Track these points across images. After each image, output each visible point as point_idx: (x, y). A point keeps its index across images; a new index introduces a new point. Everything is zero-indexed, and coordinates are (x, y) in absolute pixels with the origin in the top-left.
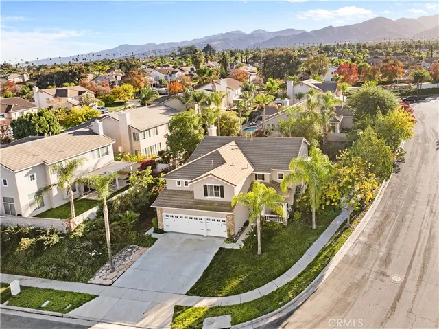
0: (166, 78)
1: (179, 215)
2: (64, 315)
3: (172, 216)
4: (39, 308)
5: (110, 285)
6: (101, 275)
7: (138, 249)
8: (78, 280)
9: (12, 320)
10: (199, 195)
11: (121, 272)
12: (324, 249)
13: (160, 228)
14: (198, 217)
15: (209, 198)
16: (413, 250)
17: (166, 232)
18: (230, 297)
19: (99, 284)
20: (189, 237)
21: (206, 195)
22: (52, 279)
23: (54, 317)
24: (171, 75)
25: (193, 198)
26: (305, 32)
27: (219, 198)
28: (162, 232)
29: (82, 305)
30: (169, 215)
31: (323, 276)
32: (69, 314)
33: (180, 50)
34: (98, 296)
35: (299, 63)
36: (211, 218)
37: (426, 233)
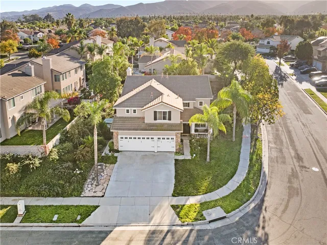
0: (30, 37)
1: (133, 137)
2: (80, 225)
3: (126, 138)
4: (52, 221)
5: (103, 196)
6: (89, 189)
7: (106, 166)
8: (71, 195)
9: (34, 235)
10: (149, 119)
11: (105, 185)
12: (252, 154)
13: (115, 148)
14: (150, 137)
15: (158, 121)
16: (312, 150)
17: (121, 151)
18: (208, 194)
19: (92, 197)
20: (143, 153)
21: (155, 119)
22: (46, 197)
23: (70, 228)
24: (33, 36)
25: (144, 123)
26: (122, 7)
27: (167, 121)
28: (118, 151)
29: (90, 215)
30: (124, 137)
31: (264, 172)
32: (84, 223)
33: (25, 17)
34: (99, 206)
35: (144, 26)
36: (161, 137)
37: (310, 138)
